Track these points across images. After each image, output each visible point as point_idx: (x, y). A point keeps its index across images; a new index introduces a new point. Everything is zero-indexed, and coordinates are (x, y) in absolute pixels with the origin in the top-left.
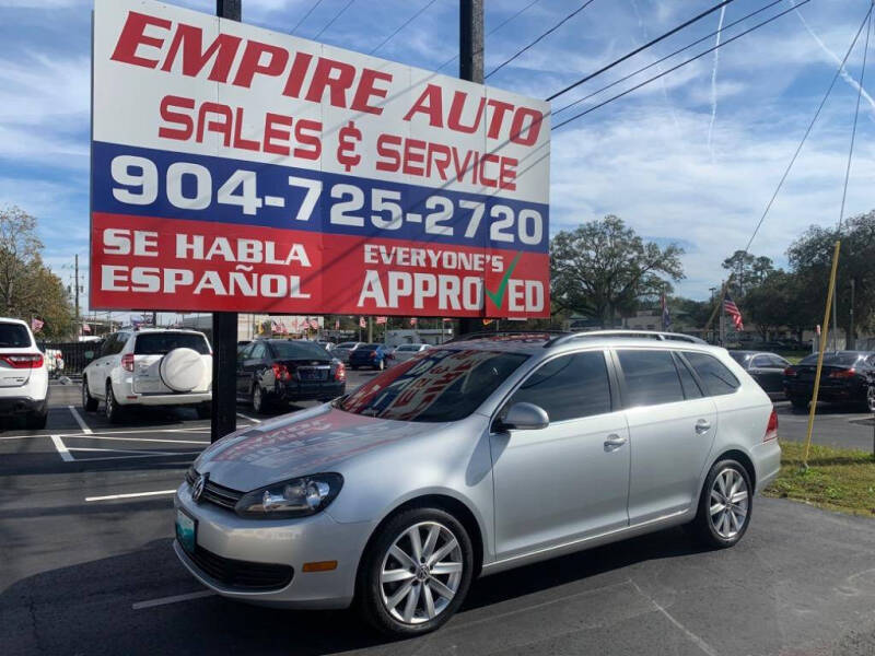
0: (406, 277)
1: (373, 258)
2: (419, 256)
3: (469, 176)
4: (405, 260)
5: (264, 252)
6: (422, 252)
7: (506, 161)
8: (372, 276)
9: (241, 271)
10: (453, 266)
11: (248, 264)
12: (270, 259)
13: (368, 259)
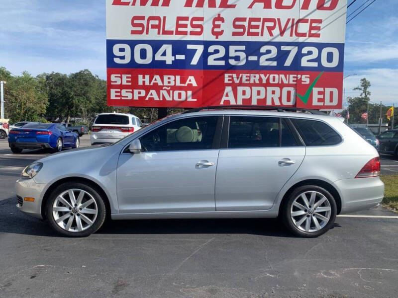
0: (247, 89)
1: (229, 80)
2: (255, 78)
3: (288, 32)
4: (247, 80)
5: (175, 80)
6: (257, 76)
7: (313, 21)
8: (228, 89)
9: (165, 89)
10: (276, 82)
11: (168, 87)
12: (178, 84)
13: (226, 81)
